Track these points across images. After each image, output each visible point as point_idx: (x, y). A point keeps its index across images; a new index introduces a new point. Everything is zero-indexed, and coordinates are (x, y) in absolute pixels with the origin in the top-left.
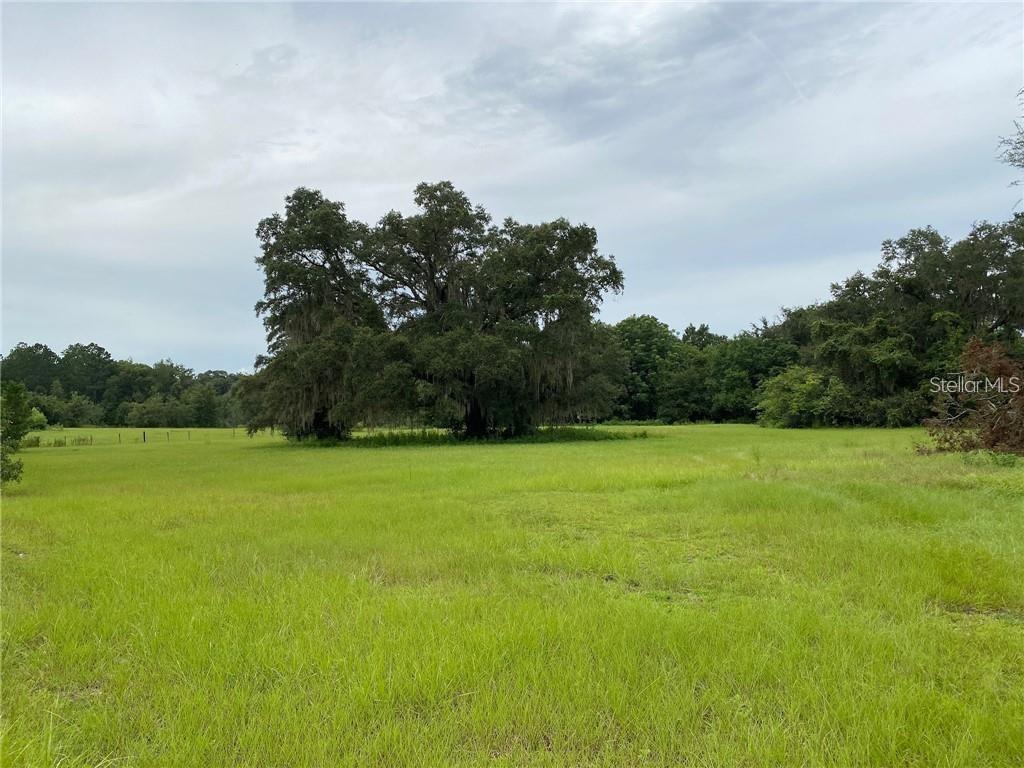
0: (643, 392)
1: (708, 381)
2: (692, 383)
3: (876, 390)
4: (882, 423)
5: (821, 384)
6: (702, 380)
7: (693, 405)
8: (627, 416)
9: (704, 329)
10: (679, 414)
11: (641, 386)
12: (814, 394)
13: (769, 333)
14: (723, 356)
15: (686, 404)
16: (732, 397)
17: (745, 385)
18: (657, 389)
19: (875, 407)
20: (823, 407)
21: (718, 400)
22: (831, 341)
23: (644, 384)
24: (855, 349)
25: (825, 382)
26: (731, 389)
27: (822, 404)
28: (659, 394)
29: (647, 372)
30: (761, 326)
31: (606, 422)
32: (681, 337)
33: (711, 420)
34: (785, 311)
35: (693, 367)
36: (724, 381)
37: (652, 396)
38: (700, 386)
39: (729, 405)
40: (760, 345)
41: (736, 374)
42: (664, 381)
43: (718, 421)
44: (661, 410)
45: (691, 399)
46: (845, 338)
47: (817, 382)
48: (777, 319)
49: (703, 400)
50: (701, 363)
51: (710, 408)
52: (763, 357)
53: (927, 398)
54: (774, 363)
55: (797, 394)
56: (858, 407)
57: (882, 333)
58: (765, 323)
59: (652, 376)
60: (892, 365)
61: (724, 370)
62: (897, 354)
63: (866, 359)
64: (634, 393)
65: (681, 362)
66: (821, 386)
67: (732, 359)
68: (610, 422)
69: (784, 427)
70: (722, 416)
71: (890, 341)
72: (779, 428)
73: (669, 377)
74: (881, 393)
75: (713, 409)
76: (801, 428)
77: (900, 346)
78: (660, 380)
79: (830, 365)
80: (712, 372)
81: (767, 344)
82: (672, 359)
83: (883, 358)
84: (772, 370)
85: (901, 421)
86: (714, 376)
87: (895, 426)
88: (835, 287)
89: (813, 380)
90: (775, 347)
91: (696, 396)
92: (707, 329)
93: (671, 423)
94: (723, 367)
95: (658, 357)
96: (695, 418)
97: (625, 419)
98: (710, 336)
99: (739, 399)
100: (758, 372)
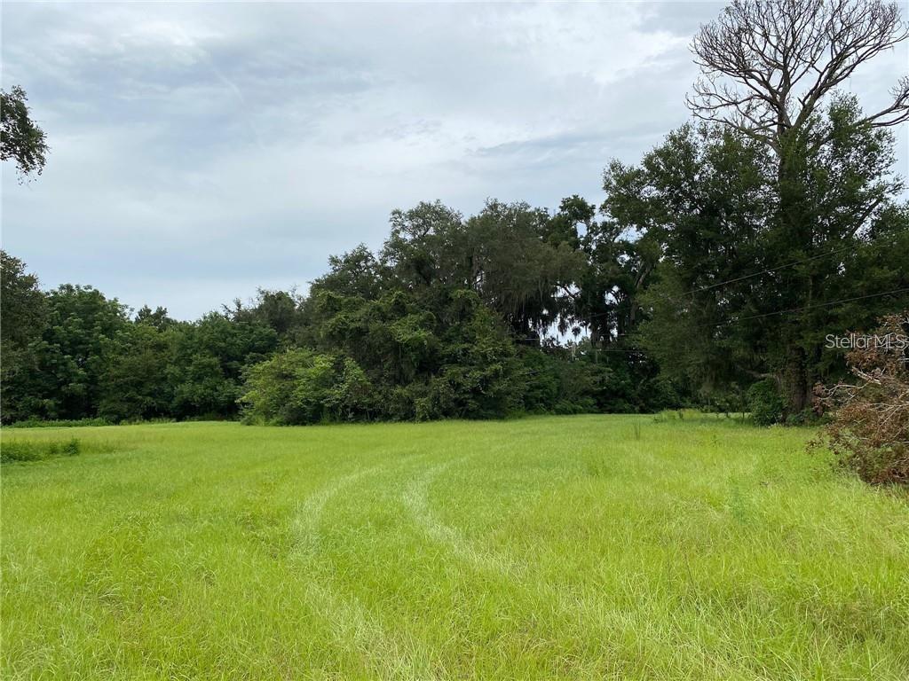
0: (80, 381)
1: (171, 369)
2: (149, 371)
3: (394, 376)
4: (408, 416)
5: (332, 368)
6: (162, 367)
7: (149, 398)
8: (53, 414)
9: (161, 312)
10: (129, 410)
11: (76, 374)
12: (325, 381)
13: (243, 316)
14: (190, 339)
15: (140, 397)
16: (200, 388)
17: (216, 374)
18: (101, 377)
19: (399, 396)
20: (338, 397)
21: (182, 392)
22: (340, 316)
23: (81, 372)
24: (376, 325)
25: (338, 366)
26: (198, 379)
27: (336, 393)
28: (103, 384)
29: (87, 354)
30: (233, 308)
31: (18, 423)
32: (133, 319)
33: (171, 417)
34: (263, 292)
35: (149, 352)
36: (191, 368)
37: (92, 387)
38: (159, 375)
39: (196, 398)
40: (234, 328)
41: (206, 360)
42: (111, 368)
43: (180, 418)
44: (103, 405)
45: (146, 391)
46: (358, 315)
47: (328, 365)
48: (251, 302)
49: (161, 392)
50: (160, 347)
51: (170, 402)
52: (238, 341)
53: (453, 385)
54: (251, 348)
55: (304, 381)
56: (377, 397)
57: (400, 309)
58: (239, 306)
59: (94, 361)
60: (418, 346)
61: (191, 355)
62: (422, 334)
63: (389, 338)
64: (65, 383)
65: (135, 344)
66: (333, 371)
67: (201, 341)
68: (26, 422)
69: (281, 424)
70: (186, 411)
71: (412, 319)
72: (275, 425)
73: (118, 363)
74: (401, 380)
75: (175, 403)
76: (304, 424)
77: (422, 324)
78: (104, 365)
79: (341, 346)
80: (174, 358)
81: (243, 328)
82: (124, 340)
83: (409, 337)
84: (248, 357)
85: (429, 413)
86: (176, 363)
87: (424, 419)
88: (334, 261)
89: (322, 363)
90: (251, 331)
91: (154, 387)
92: (165, 312)
93: (117, 422)
94: (189, 351)
95: (101, 336)
96: (150, 414)
97: (48, 418)
98: (168, 320)
99: (209, 391)
100: (231, 359)
